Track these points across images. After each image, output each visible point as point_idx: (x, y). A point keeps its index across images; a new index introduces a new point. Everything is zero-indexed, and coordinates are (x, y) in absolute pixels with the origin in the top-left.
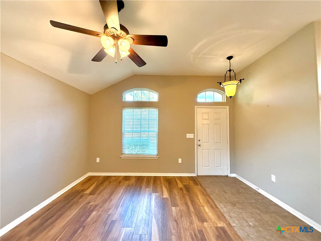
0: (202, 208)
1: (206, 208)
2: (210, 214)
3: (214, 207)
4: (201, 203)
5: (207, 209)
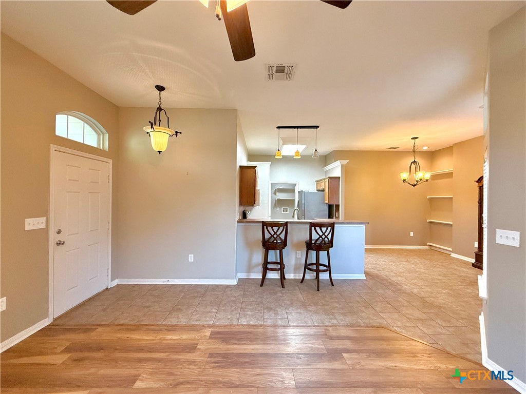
0: (165, 342)
1: (169, 337)
2: (185, 337)
3: (172, 329)
4: (153, 340)
5: (172, 337)
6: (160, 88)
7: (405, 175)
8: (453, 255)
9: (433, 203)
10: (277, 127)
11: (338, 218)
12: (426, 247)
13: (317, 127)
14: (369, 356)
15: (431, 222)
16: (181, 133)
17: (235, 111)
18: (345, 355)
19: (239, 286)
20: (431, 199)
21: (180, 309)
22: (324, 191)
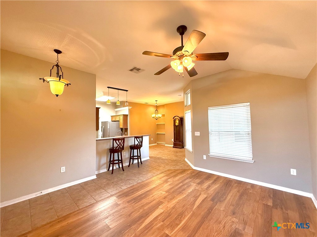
6: (58, 52)
7: (153, 115)
8: (166, 145)
9: (158, 126)
10: (108, 87)
11: (127, 134)
12: (156, 144)
13: (127, 91)
14: (174, 178)
15: (157, 134)
16: (70, 84)
17: (94, 75)
18: (168, 180)
19: (99, 178)
20: (157, 125)
21: (78, 200)
22: (119, 121)
